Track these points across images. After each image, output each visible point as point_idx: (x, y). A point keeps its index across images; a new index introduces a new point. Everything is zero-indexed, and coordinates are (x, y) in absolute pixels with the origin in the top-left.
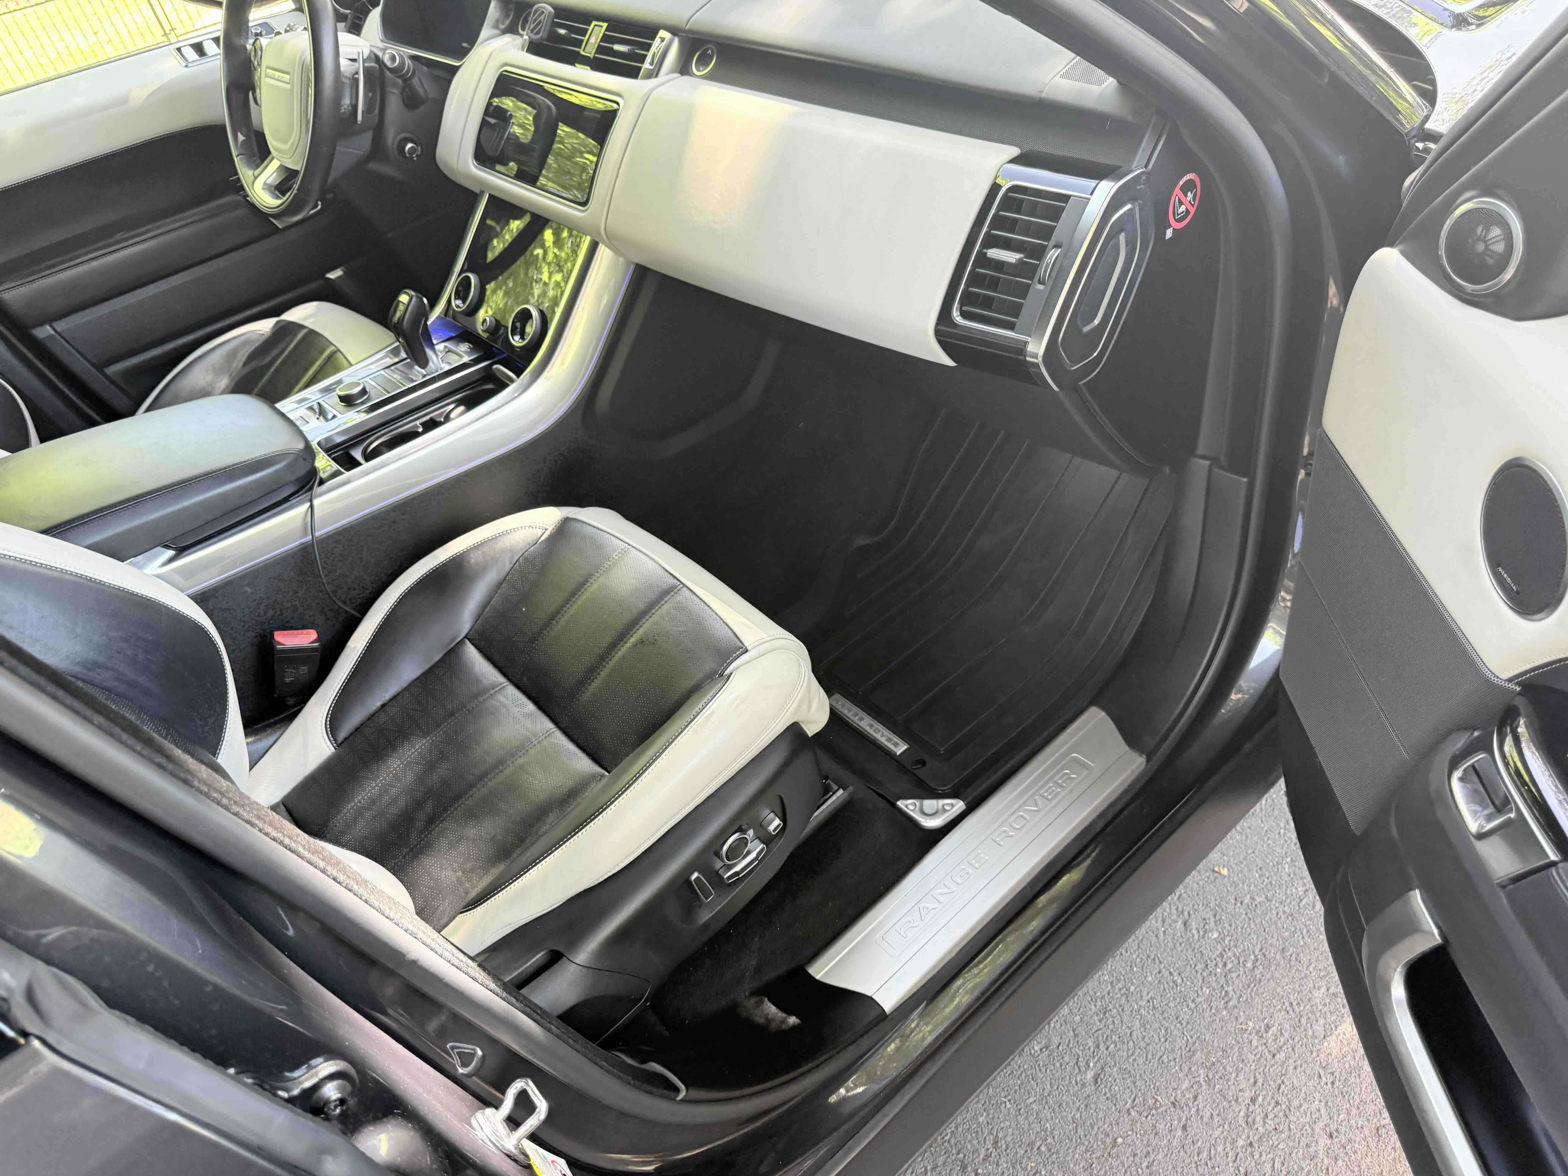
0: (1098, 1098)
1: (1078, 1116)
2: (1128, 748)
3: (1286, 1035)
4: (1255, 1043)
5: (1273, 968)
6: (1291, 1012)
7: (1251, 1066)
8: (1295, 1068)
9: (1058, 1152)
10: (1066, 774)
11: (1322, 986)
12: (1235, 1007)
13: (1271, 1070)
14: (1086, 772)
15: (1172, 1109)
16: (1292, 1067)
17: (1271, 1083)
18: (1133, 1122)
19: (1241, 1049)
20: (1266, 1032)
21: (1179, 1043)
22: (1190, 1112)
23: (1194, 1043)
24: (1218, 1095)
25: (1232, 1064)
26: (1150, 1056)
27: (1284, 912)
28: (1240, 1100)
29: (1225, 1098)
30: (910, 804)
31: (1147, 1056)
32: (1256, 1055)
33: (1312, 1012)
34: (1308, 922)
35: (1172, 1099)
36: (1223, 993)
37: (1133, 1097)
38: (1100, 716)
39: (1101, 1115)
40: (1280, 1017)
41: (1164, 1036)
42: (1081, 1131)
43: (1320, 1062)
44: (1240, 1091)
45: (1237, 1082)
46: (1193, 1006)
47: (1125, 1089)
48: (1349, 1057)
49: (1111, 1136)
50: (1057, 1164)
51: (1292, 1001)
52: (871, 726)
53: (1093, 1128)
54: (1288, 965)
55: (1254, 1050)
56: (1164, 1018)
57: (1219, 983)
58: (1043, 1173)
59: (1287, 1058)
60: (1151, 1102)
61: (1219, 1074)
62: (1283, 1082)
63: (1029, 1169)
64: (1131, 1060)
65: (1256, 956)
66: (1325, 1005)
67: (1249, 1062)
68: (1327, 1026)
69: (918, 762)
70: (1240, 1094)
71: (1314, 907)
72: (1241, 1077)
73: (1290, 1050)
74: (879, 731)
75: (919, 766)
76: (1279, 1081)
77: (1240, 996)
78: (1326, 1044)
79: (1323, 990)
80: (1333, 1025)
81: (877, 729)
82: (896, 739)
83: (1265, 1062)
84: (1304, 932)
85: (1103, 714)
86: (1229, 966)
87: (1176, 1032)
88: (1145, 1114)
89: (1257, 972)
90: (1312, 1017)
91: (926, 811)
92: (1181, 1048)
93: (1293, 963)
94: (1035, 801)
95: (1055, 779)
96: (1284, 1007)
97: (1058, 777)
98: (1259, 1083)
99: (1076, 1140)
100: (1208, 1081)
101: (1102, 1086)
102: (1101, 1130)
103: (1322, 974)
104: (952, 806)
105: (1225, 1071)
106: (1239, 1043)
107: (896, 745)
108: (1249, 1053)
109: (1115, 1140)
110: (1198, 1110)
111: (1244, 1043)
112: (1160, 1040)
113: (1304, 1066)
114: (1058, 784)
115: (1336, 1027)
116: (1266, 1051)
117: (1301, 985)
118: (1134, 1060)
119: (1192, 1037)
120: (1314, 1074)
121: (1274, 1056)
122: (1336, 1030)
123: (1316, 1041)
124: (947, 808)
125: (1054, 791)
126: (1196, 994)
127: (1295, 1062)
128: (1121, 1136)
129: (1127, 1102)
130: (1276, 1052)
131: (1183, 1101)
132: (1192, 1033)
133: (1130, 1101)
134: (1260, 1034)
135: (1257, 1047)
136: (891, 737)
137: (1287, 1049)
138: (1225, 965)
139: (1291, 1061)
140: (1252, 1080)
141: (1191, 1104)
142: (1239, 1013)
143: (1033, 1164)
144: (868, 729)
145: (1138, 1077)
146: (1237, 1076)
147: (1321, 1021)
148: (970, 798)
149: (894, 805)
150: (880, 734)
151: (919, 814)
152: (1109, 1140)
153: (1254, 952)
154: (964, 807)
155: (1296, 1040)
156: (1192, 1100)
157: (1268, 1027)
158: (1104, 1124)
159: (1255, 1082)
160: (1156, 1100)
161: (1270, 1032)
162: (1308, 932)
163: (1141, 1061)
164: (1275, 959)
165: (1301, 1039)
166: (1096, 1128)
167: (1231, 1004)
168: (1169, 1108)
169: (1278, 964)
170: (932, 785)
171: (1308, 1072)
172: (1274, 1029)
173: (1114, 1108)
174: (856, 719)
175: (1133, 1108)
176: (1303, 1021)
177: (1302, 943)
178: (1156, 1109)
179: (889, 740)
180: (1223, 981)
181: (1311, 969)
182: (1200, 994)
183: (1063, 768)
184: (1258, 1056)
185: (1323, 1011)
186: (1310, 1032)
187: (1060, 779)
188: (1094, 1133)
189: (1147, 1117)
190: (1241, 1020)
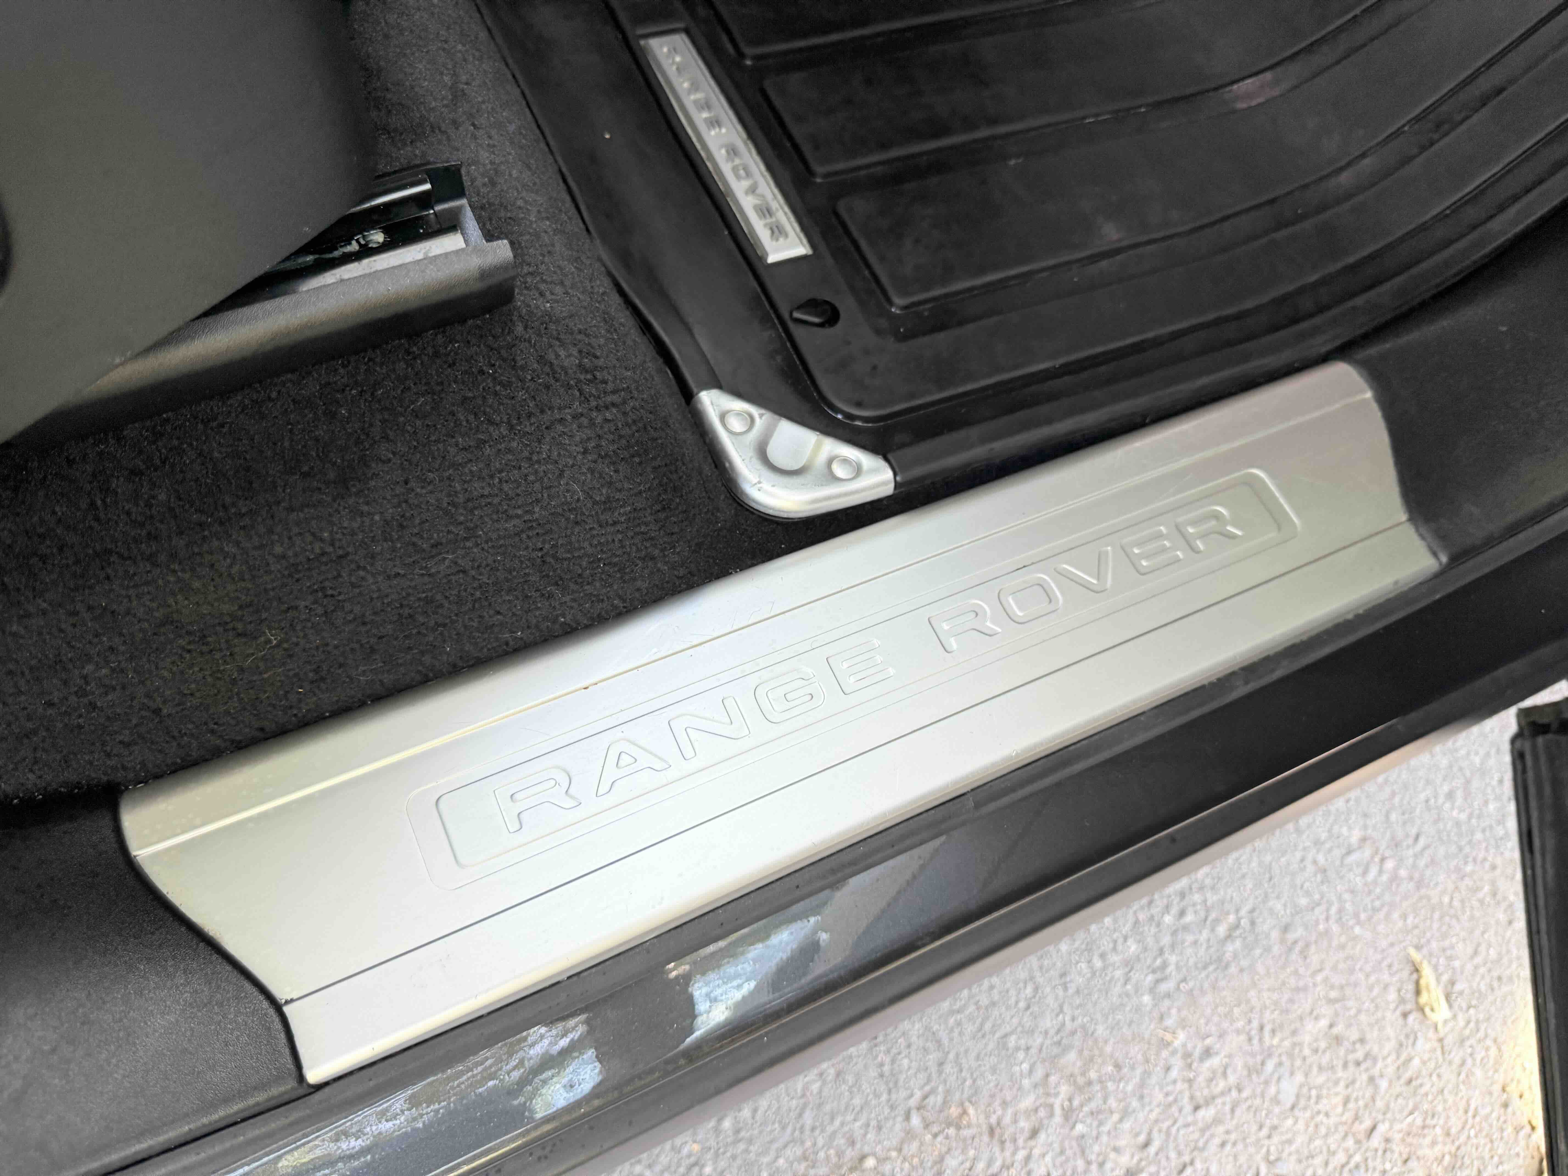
0: (866, 1067)
1: (815, 1087)
2: (1403, 517)
3: (1232, 1079)
4: (1174, 1073)
5: (1258, 952)
6: (1255, 1041)
7: (1151, 1111)
8: (1223, 1144)
9: (750, 1141)
10: (1217, 516)
11: (1324, 1016)
12: (1168, 995)
13: (1182, 1132)
14: (1273, 534)
15: (986, 1138)
16: (1217, 1141)
17: (1173, 1155)
18: (909, 1135)
19: (1147, 1074)
20: (1202, 1060)
21: (1048, 1022)
22: (1014, 1154)
23: (1073, 1033)
24: (1074, 1144)
25: (1121, 1096)
26: (988, 1026)
27: (1315, 862)
28: (1109, 1166)
29: (1083, 1152)
30: (739, 414)
31: (982, 1025)
32: (1167, 1094)
33: (1291, 1056)
34: (1347, 896)
35: (993, 1120)
36: (1159, 962)
37: (927, 1088)
38: (1359, 397)
39: (857, 1101)
40: (1235, 1041)
41: (1026, 999)
42: (808, 1118)
43: (1268, 1151)
44: (1116, 1150)
45: (1114, 1132)
46: (1098, 963)
47: (918, 1070)
48: (1318, 1161)
49: (858, 1146)
50: (739, 1161)
51: (1265, 1021)
52: (733, 152)
53: (832, 1119)
54: (1283, 959)
55: (1167, 1085)
56: (1041, 968)
57: (1157, 941)
58: (708, 1170)
59: (1217, 1121)
60: (954, 1111)
61: (1093, 1105)
62: (1192, 1163)
63: (685, 1151)
64: (952, 1021)
65: (1239, 920)
66: (1316, 1051)
67: (1150, 1103)
68: (1305, 1090)
69: (812, 305)
70: (1113, 1155)
71: (1365, 873)
72: (1127, 1125)
73: (1228, 1108)
74: (748, 174)
75: (816, 320)
76: (1187, 1158)
77: (1184, 980)
78: (1290, 1122)
79: (1324, 1023)
80: (1314, 1093)
81: (746, 169)
82: (784, 216)
83: (1176, 1115)
84: (1333, 910)
85: (1369, 395)
86: (1189, 918)
87: (1050, 1000)
88: (935, 1129)
89: (1230, 948)
90: (1287, 1063)
91: (775, 453)
92: (1046, 1033)
93: (1294, 956)
94: (1101, 558)
95: (1180, 520)
96: (1247, 1028)
97: (1192, 515)
98: (1152, 1150)
99: (794, 1130)
100: (1068, 1114)
101: (882, 1048)
102: (846, 1129)
103: (1333, 994)
104: (858, 471)
105: (1105, 1103)
106: (1147, 1061)
107: (777, 231)
108: (1157, 1088)
109: (863, 1158)
110: (1028, 1158)
111: (1156, 1065)
112: (1017, 1003)
113: (1240, 1146)
114: (1183, 535)
115: (1319, 1097)
116: (1187, 1094)
117: (1291, 1001)
118: (959, 1024)
119: (1073, 1019)
120: (1249, 1168)
121: (1197, 1108)
122: (1317, 1103)
123: (1277, 1110)
124: (839, 471)
125: (1164, 550)
126: (1111, 945)
127: (1228, 1132)
128: (874, 1154)
129: (911, 1096)
130: (1201, 1102)
131: (1011, 1130)
132: (1077, 1012)
133: (918, 1094)
134: (1189, 1060)
135: (1175, 1082)
136: (774, 205)
137: (1224, 1104)
138: (1182, 913)
139: (1221, 1129)
140: (1142, 1138)
141: (1020, 1142)
142: (1169, 1009)
143: (696, 1147)
144: (720, 155)
145: (951, 1056)
146: (1121, 1120)
147: (1299, 1078)
148: (918, 471)
149: (688, 396)
150: (746, 184)
151: (751, 453)
152: (849, 1153)
153: (1237, 911)
154: (888, 490)
155: (1244, 1095)
156: (1027, 1134)
157: (1207, 1053)
158: (855, 1120)
159: (1146, 1145)
160: (965, 1112)
161: (1207, 1064)
162: (1340, 911)
163: (970, 1028)
164: (1268, 936)
165: (1254, 1096)
166: (837, 1123)
167: (1164, 987)
168: (981, 1134)
169: (1268, 949)
170: (825, 384)
171: (1242, 1159)
172: (1215, 1062)
173: (884, 1097)
174: (700, 117)
175: (918, 1109)
176: (1270, 1066)
177: (1321, 927)
178: (958, 1128)
179: (765, 211)
180: (1166, 940)
181: (1319, 978)
182: (1120, 947)
183: (1211, 496)
184: (1171, 1098)
185: (1308, 1061)
186: (1272, 1090)
187: (1194, 523)
188: (830, 1129)
189: (935, 1136)
190: (1169, 1022)
